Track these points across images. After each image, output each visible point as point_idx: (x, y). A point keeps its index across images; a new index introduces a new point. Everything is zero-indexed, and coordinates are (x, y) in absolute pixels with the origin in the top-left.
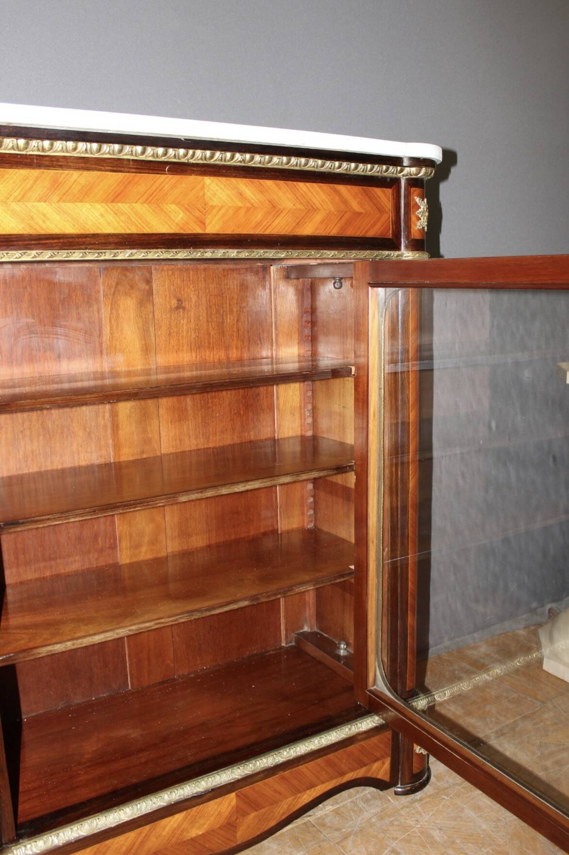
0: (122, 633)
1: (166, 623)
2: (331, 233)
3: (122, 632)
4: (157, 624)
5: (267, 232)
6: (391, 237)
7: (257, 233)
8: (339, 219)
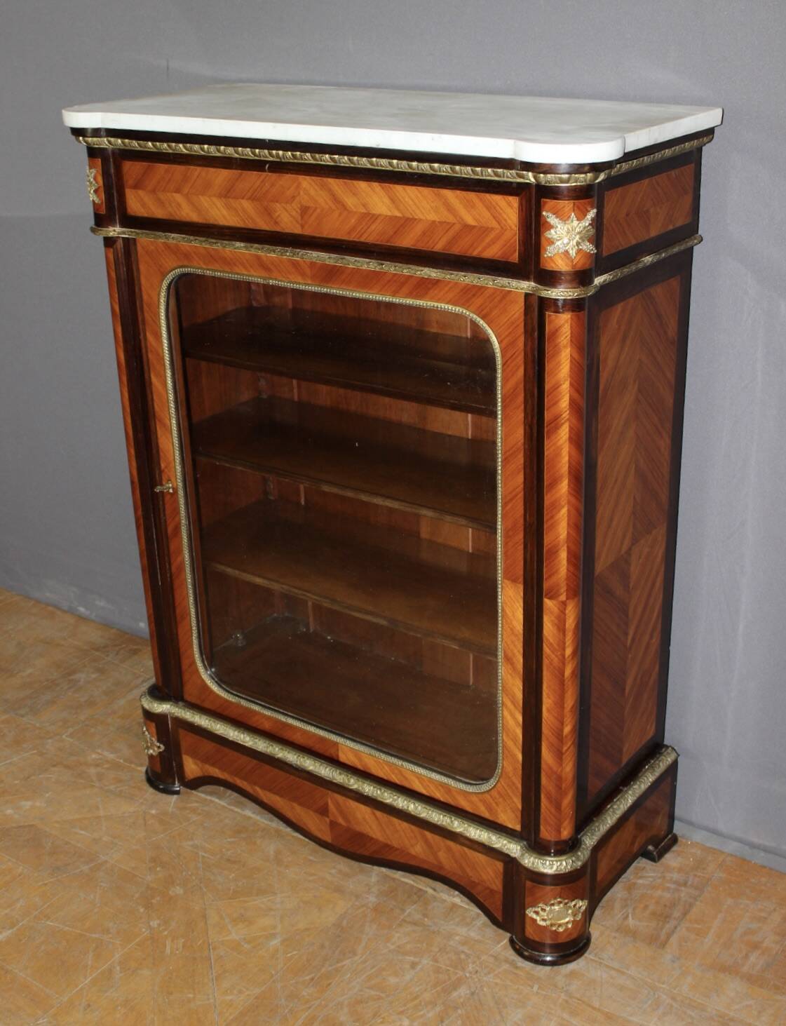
2: (436, 247)
5: (362, 240)
6: (516, 261)
7: (351, 239)
8: (445, 231)
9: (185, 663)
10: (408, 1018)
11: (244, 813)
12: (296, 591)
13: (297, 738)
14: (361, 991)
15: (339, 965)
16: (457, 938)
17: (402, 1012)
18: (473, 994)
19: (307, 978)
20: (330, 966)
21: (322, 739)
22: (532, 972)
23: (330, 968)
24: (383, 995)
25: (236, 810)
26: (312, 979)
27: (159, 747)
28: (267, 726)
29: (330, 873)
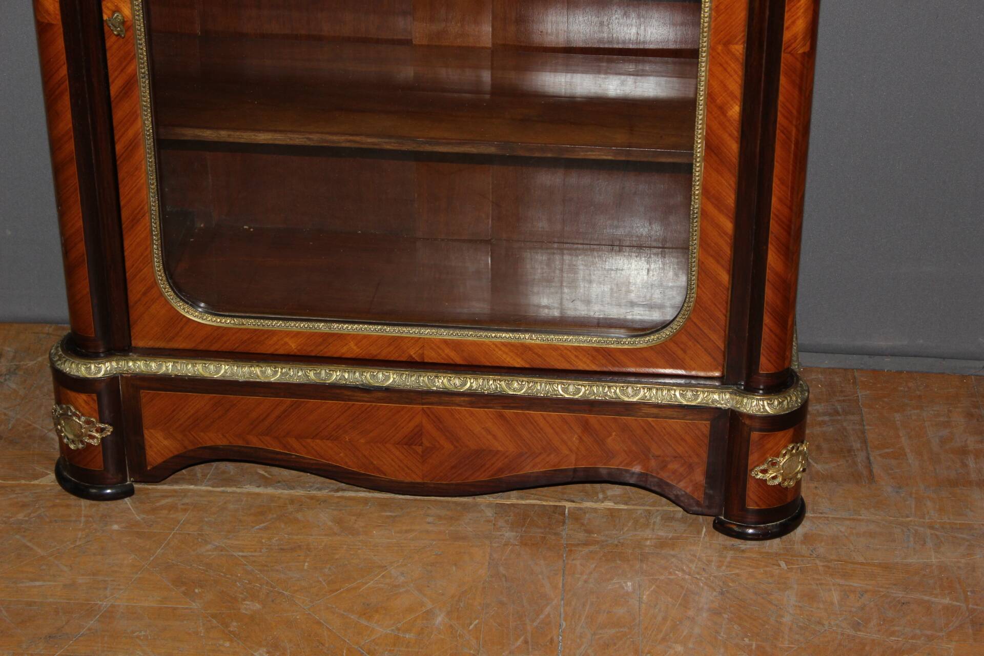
0: (297, 140)
1: (362, 143)
3: (297, 138)
4: (350, 141)
9: (135, 290)
10: (676, 643)
11: (244, 490)
12: (335, 138)
13: (352, 349)
14: (594, 634)
15: (542, 617)
16: (648, 543)
17: (664, 639)
18: (722, 593)
19: (519, 642)
20: (533, 621)
21: (394, 340)
22: (764, 550)
23: (535, 624)
24: (626, 630)
25: (229, 490)
26: (526, 642)
27: (101, 430)
28: (293, 346)
29: (429, 523)
